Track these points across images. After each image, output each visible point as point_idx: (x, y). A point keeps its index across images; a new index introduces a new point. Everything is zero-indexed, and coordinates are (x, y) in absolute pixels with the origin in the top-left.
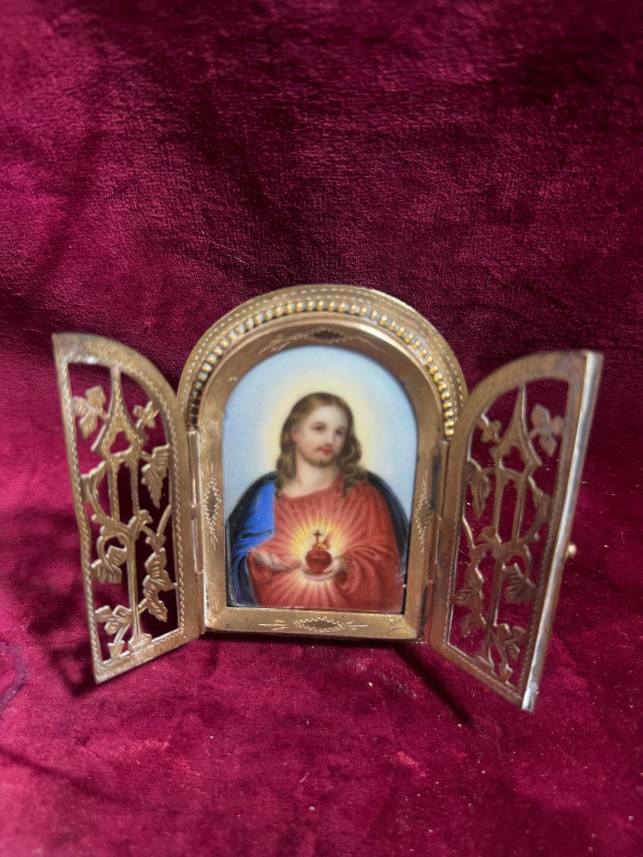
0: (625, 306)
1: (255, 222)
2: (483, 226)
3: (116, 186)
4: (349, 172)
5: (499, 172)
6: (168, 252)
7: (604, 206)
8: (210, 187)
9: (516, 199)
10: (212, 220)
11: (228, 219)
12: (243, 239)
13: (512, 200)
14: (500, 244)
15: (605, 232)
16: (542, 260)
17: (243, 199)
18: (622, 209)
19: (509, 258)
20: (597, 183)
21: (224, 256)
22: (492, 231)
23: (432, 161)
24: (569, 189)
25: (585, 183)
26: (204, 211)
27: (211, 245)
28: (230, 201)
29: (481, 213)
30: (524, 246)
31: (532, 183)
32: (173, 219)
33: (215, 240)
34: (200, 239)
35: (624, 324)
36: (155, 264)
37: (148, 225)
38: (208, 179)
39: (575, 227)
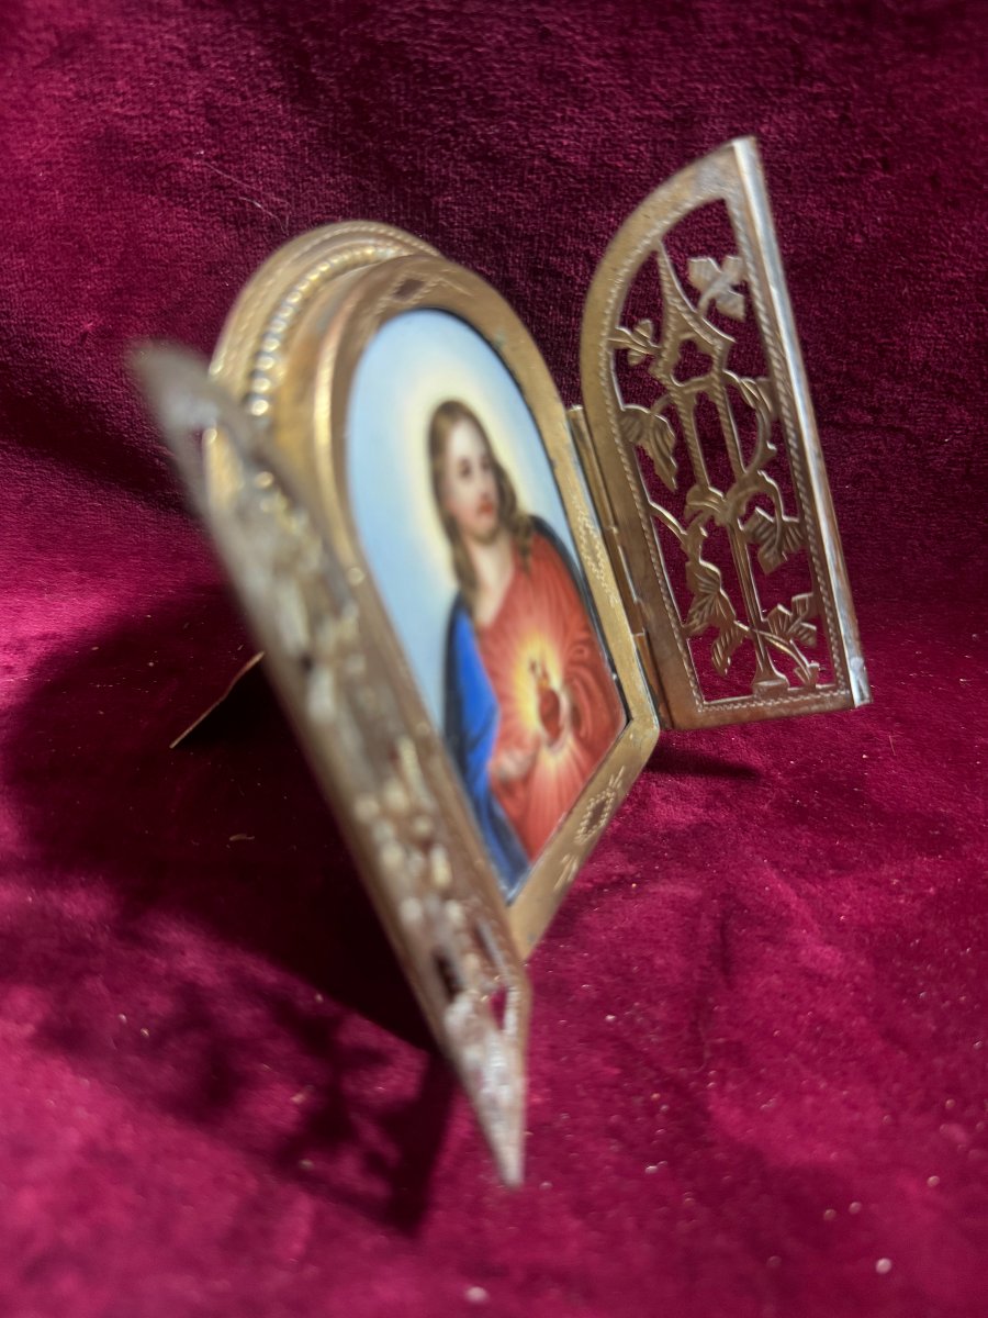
0: (890, 344)
1: (294, 130)
3: (56, 44)
4: (449, 34)
5: (700, 81)
6: (136, 189)
7: (859, 157)
8: (220, 59)
10: (220, 126)
11: (248, 124)
12: (270, 165)
15: (859, 204)
17: (275, 84)
18: (886, 168)
20: (850, 114)
21: (236, 201)
23: (590, 39)
24: (807, 125)
25: (833, 115)
26: (208, 106)
27: (215, 177)
28: (253, 87)
29: (669, 161)
31: (751, 109)
32: (150, 122)
33: (220, 168)
34: (196, 163)
35: (888, 380)
36: (111, 209)
37: (106, 129)
38: (218, 41)
39: (812, 193)
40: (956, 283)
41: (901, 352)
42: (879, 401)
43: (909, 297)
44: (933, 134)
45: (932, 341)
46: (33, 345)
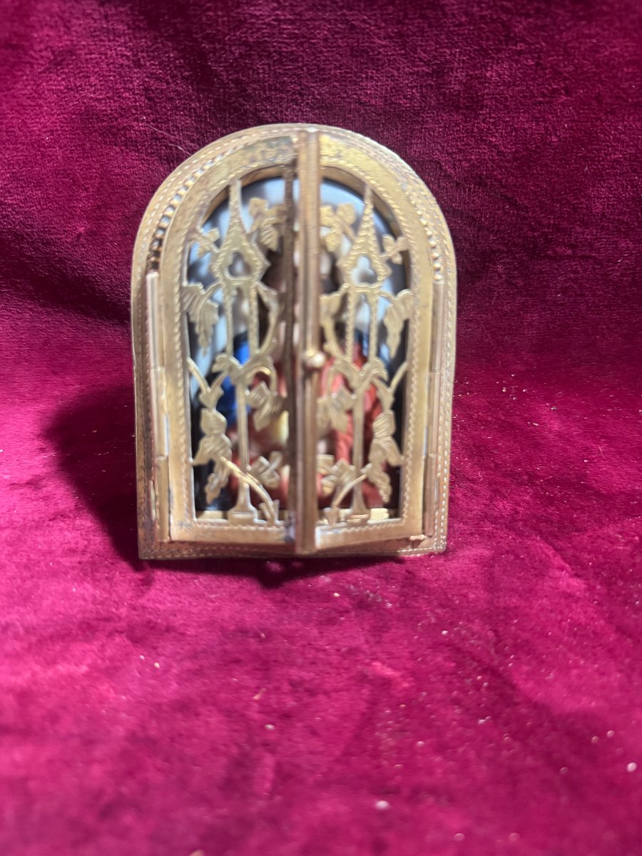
0: (580, 204)
1: (199, 101)
2: (433, 113)
3: (52, 58)
4: (294, 33)
5: (446, 47)
6: (105, 143)
7: (550, 88)
8: (152, 60)
9: (464, 81)
10: (154, 101)
11: (171, 99)
12: (187, 123)
13: (460, 82)
14: (451, 134)
15: (553, 117)
16: (493, 151)
17: (187, 73)
18: (568, 93)
19: (460, 150)
20: (541, 62)
21: (166, 146)
22: (442, 120)
23: (380, 28)
24: (516, 70)
25: (531, 63)
26: (146, 89)
27: (153, 133)
28: (174, 76)
29: (431, 98)
30: (474, 137)
31: (479, 62)
32: (112, 101)
33: (157, 127)
34: (141, 125)
35: (580, 227)
36: (91, 157)
37: (85, 108)
38: (150, 50)
39: (523, 112)
40: (617, 161)
41: (587, 208)
42: (575, 240)
43: (589, 173)
44: (594, 70)
45: (606, 200)
46: (48, 243)
